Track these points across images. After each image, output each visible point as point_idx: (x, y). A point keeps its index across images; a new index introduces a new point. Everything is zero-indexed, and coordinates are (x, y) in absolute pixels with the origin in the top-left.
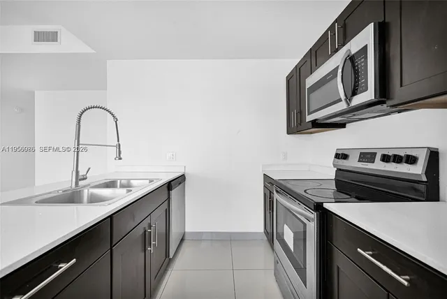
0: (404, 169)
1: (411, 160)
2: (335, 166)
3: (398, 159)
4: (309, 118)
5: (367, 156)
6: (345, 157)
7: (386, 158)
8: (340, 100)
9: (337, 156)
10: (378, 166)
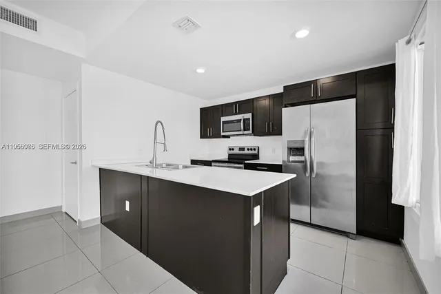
0: (253, 152)
2: (228, 153)
3: (251, 149)
4: (222, 134)
6: (233, 149)
7: (248, 149)
8: (240, 131)
9: (230, 149)
10: (246, 152)
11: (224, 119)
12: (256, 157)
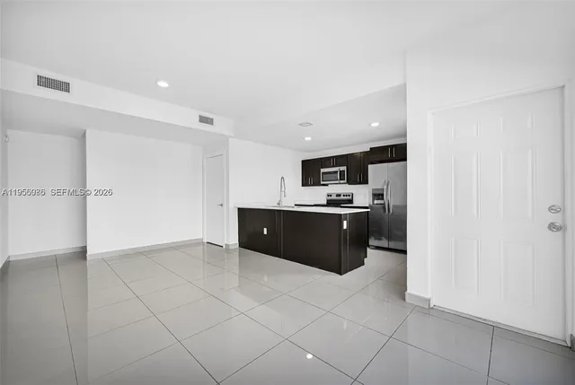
0: (347, 197)
1: (349, 195)
2: (326, 198)
4: (322, 182)
5: (339, 195)
6: (331, 196)
7: (344, 195)
9: (328, 195)
10: (342, 197)
11: (323, 170)
12: (351, 201)
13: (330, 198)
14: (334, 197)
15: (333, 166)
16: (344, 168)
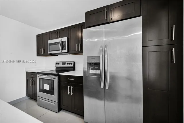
0: (70, 65)
1: (71, 64)
2: (55, 66)
3: (69, 64)
4: (49, 53)
5: (64, 63)
6: (58, 64)
7: (68, 64)
8: (60, 50)
9: (57, 64)
10: (66, 65)
11: (50, 42)
13: (58, 66)
14: (61, 65)
15: (58, 38)
16: (65, 39)
